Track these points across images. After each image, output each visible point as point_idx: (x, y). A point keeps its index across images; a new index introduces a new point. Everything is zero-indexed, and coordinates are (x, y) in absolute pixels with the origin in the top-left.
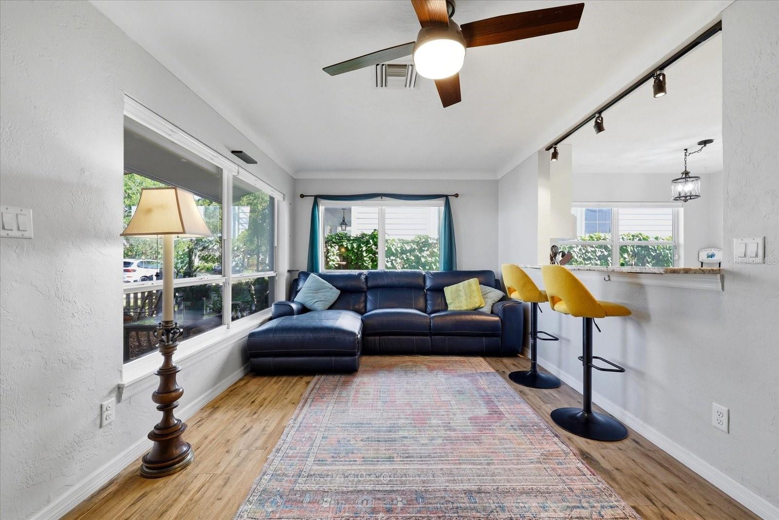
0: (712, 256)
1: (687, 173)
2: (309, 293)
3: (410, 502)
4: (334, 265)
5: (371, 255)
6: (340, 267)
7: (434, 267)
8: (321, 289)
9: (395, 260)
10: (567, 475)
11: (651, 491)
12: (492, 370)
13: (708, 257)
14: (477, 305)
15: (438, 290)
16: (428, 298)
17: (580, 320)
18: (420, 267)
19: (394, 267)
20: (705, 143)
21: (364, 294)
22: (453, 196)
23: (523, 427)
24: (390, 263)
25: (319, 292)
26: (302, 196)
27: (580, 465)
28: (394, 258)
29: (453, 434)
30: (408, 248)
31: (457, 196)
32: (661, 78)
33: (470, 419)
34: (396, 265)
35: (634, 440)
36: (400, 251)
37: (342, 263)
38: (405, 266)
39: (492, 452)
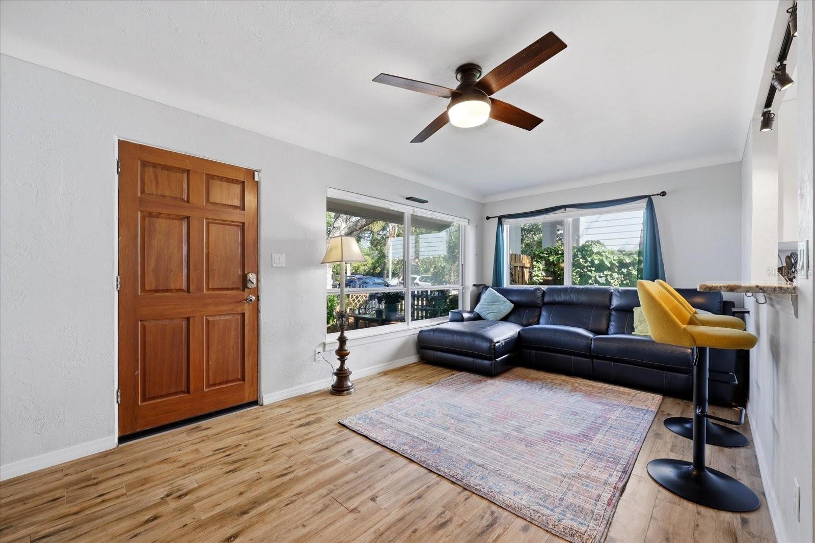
2: (486, 304)
3: (428, 449)
4: (538, 280)
5: (579, 270)
6: (545, 282)
8: (496, 302)
9: (611, 275)
15: (626, 311)
16: (612, 318)
19: (609, 283)
21: (539, 309)
22: (657, 195)
23: (597, 454)
25: (493, 305)
26: (488, 218)
28: (610, 273)
31: (663, 194)
33: (549, 431)
34: (612, 281)
36: (617, 265)
37: (547, 278)
38: (625, 282)
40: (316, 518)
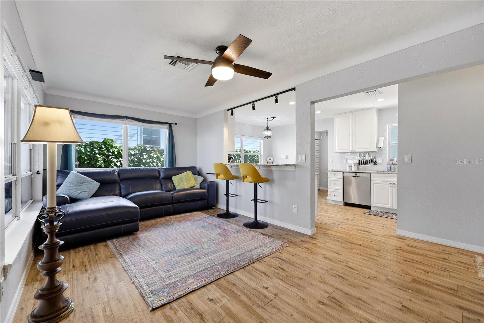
0: (270, 159)
1: (268, 128)
2: (72, 186)
3: (222, 266)
7: (152, 165)
10: (262, 240)
11: (282, 237)
12: (208, 216)
13: (269, 160)
14: (193, 185)
15: (169, 178)
16: (163, 183)
17: (253, 184)
18: (142, 166)
20: (273, 117)
21: (118, 185)
22: (174, 124)
23: (238, 231)
24: (119, 163)
27: (263, 236)
29: (216, 241)
30: (133, 153)
31: (176, 124)
32: (277, 98)
33: (217, 235)
35: (271, 226)
39: (235, 242)
40: (284, 311)
